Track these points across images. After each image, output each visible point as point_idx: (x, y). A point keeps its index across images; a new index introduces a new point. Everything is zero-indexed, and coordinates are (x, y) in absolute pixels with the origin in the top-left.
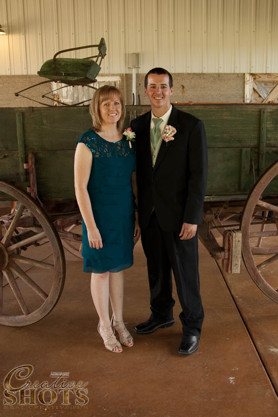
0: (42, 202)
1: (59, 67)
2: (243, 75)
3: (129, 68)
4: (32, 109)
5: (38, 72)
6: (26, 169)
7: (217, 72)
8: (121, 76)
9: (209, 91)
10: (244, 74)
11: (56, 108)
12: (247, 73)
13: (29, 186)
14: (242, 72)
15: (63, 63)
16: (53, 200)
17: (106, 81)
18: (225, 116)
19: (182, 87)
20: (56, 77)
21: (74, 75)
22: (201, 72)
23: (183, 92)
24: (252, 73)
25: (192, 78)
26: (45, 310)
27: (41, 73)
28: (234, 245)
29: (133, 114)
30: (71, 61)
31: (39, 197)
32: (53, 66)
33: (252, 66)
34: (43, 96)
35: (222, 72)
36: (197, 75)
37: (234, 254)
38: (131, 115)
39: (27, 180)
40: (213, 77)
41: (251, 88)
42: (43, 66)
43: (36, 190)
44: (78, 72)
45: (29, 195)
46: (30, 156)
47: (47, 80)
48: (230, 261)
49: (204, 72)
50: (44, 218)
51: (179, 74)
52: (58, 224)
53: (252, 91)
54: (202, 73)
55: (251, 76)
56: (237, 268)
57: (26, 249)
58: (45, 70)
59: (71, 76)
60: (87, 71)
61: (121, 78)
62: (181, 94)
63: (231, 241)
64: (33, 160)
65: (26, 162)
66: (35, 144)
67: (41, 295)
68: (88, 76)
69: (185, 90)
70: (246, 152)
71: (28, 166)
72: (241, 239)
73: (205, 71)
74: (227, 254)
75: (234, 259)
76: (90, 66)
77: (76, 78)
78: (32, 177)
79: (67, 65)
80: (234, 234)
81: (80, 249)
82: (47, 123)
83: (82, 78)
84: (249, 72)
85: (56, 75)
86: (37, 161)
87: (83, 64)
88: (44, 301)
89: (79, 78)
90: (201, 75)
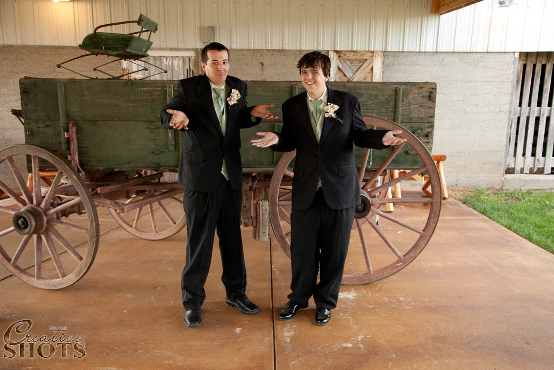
0: (83, 170)
1: (99, 40)
2: (326, 52)
3: (204, 42)
4: (73, 81)
5: (80, 45)
6: (68, 139)
7: (298, 49)
8: (196, 50)
9: (290, 70)
10: (328, 51)
11: (97, 80)
12: (331, 50)
13: (70, 155)
14: (325, 49)
15: (103, 38)
16: (94, 168)
17: (180, 56)
18: (259, 92)
19: (261, 64)
20: (96, 51)
21: (114, 49)
22: (281, 49)
23: (262, 69)
24: (336, 50)
25: (272, 55)
26: (79, 273)
27: (83, 46)
28: (261, 213)
29: (170, 87)
30: (111, 35)
31: (80, 165)
32: (94, 40)
33: (336, 42)
34: (95, 70)
35: (304, 49)
36: (277, 51)
37: (261, 222)
38: (168, 89)
39: (69, 148)
40: (294, 54)
41: (336, 66)
42: (84, 40)
43: (76, 158)
44: (119, 46)
45: (69, 163)
46: (71, 125)
47: (88, 53)
48: (257, 229)
49: (284, 49)
50: (79, 183)
51: (258, 50)
52: (98, 192)
53: (336, 70)
54: (283, 50)
55: (335, 54)
56: (266, 235)
57: (68, 216)
58: (87, 43)
59: (112, 50)
60: (127, 46)
61: (196, 54)
62: (259, 72)
63: (258, 209)
64: (74, 129)
65: (67, 131)
66: (77, 114)
67: (76, 258)
68: (128, 50)
69: (264, 67)
70: (279, 126)
71: (68, 135)
72: (268, 208)
73: (286, 48)
74: (255, 222)
75: (261, 227)
76: (130, 41)
77: (115, 53)
78: (74, 146)
79: (108, 39)
80: (261, 203)
81: (134, 226)
82: (88, 94)
83: (122, 52)
84: (333, 49)
85: (97, 49)
86: (79, 131)
87: (123, 39)
88: (78, 263)
89: (119, 52)
90: (282, 52)
